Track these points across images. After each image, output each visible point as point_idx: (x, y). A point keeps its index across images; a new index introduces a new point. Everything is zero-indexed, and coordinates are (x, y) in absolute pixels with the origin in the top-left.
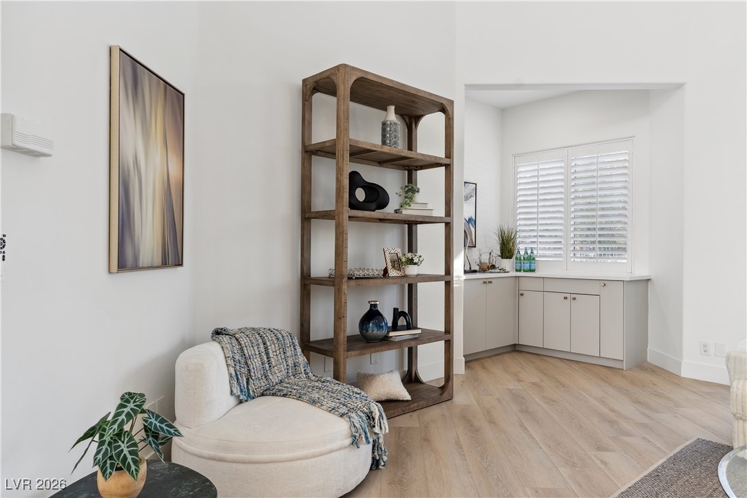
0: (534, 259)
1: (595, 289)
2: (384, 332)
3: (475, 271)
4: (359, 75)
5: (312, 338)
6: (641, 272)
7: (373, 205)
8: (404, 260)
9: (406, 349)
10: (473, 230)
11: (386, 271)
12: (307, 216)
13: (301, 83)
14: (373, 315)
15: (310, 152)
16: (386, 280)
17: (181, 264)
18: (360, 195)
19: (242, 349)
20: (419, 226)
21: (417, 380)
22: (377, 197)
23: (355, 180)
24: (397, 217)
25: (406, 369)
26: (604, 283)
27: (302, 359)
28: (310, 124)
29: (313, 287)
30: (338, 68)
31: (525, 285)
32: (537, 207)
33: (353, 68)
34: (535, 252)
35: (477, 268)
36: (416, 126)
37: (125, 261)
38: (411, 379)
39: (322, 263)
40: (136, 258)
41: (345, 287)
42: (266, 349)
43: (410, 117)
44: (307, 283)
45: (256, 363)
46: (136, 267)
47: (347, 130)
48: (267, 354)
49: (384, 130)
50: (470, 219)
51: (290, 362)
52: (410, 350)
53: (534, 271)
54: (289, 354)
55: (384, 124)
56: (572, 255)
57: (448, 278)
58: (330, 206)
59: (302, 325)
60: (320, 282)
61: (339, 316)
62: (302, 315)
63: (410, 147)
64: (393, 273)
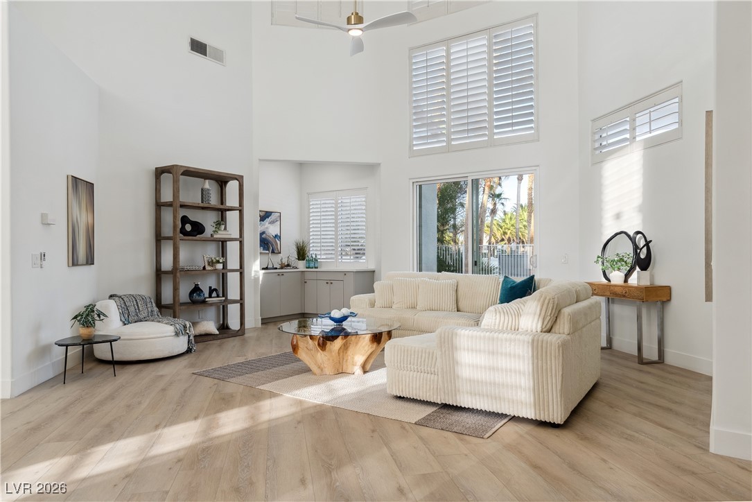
0: (317, 260)
1: (341, 277)
2: (202, 298)
3: (276, 268)
4: (185, 169)
5: (162, 303)
6: (371, 267)
7: (195, 233)
8: (214, 261)
9: (221, 306)
10: (278, 242)
11: (204, 268)
12: (159, 238)
13: (154, 169)
14: (197, 289)
15: (159, 205)
16: (205, 271)
17: (93, 264)
18: (188, 227)
19: (125, 303)
20: (228, 242)
21: (228, 328)
22: (198, 229)
23: (185, 220)
24: (212, 238)
25: (222, 322)
26: (345, 273)
27: (156, 309)
28: (160, 190)
29: (163, 276)
30: (173, 166)
31: (308, 276)
32: (320, 231)
33: (181, 166)
34: (318, 257)
35: (278, 267)
36: (225, 187)
37: (74, 263)
38: (224, 328)
39: (167, 263)
40: (77, 262)
41: (178, 274)
42: (137, 303)
43: (222, 182)
44: (159, 274)
45: (132, 309)
46: (77, 265)
47: (178, 197)
48: (138, 305)
49: (202, 193)
50: (276, 236)
51: (149, 310)
52: (223, 306)
53: (317, 268)
54: (149, 306)
55: (202, 190)
56: (340, 257)
57: (241, 271)
58: (171, 234)
59: (157, 295)
60: (166, 272)
61: (176, 289)
62: (157, 290)
63: (222, 203)
64: (208, 268)
